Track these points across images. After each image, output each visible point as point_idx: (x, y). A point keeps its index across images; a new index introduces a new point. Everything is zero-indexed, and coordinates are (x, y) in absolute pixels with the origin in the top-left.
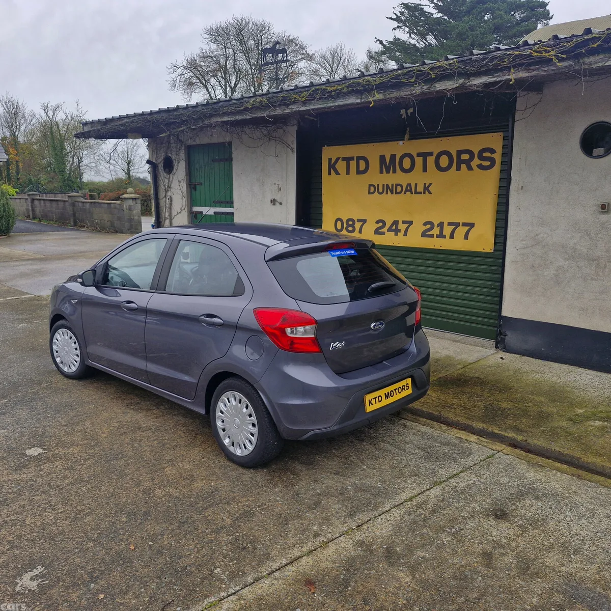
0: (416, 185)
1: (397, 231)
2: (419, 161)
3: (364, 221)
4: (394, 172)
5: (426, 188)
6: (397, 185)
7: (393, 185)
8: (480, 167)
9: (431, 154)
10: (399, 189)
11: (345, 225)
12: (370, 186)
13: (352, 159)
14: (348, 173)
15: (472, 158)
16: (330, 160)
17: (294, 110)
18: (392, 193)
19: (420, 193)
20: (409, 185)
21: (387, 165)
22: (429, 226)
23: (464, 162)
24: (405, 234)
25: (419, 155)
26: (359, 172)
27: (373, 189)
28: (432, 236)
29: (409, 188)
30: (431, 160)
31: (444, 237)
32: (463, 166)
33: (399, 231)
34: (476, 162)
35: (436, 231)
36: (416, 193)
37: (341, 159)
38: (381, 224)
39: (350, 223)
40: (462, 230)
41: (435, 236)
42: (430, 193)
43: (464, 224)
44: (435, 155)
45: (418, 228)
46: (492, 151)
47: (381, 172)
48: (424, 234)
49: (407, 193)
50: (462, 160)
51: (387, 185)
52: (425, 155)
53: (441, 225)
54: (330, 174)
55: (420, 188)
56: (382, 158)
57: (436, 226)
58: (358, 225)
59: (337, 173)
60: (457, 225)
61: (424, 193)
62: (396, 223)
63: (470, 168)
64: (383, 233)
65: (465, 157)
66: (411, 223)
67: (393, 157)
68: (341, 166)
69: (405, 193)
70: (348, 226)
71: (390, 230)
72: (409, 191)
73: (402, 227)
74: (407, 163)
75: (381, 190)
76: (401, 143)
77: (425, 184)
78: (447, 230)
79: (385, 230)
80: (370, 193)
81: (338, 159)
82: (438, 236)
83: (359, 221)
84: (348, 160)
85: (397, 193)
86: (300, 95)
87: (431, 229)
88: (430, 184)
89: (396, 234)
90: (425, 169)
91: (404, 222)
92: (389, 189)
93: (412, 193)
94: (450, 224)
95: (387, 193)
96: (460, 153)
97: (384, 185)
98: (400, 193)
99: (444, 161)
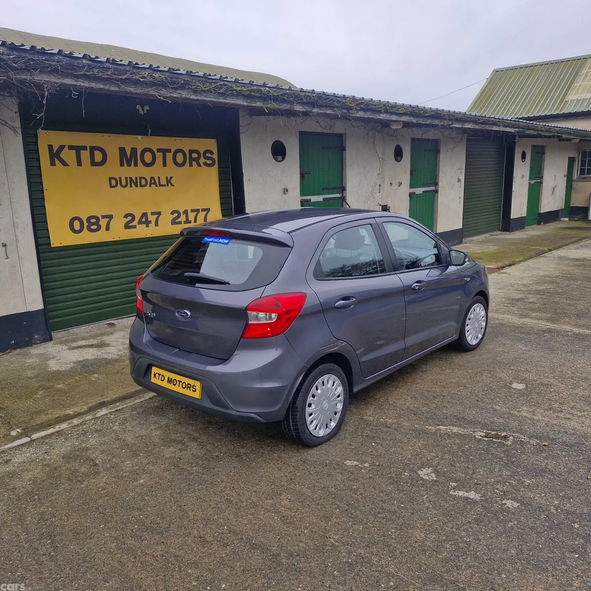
0: (159, 178)
1: (147, 223)
2: (159, 156)
3: (110, 217)
4: (136, 165)
5: (169, 181)
6: (141, 178)
7: (136, 178)
8: (205, 164)
9: (169, 151)
10: (143, 182)
11: (86, 224)
12: (110, 179)
13: (85, 148)
14: (79, 163)
15: (199, 157)
16: (50, 147)
17: (184, 96)
18: (137, 186)
19: (164, 185)
20: (152, 178)
21: (128, 158)
22: (176, 215)
23: (195, 159)
24: (157, 225)
25: (159, 150)
26: (94, 163)
27: (114, 182)
28: (180, 223)
29: (153, 181)
30: (169, 156)
31: (190, 222)
32: (194, 163)
33: (150, 222)
34: (202, 160)
35: (183, 218)
36: (160, 185)
37: (67, 148)
38: (130, 218)
39: (93, 221)
40: (202, 215)
41: (183, 223)
42: (172, 185)
43: (203, 210)
44: (173, 151)
45: (166, 218)
46: (212, 153)
47: (122, 165)
48: (174, 222)
49: (152, 185)
50: (193, 158)
51: (130, 178)
52: (164, 151)
53: (186, 212)
54: (53, 164)
55: (164, 182)
56: (122, 151)
57: (182, 213)
58: (103, 223)
59: (65, 164)
60: (197, 211)
61: (168, 186)
62: (145, 215)
63: (199, 165)
64: (135, 227)
65: (195, 155)
66: (159, 214)
67: (134, 150)
68: (69, 156)
69: (150, 186)
70: (90, 224)
71: (140, 222)
72: (153, 184)
73: (152, 218)
74: (148, 157)
75: (124, 183)
76: (139, 137)
77: (167, 178)
78: (192, 216)
79: (135, 223)
80: (111, 186)
81: (62, 148)
82: (185, 222)
83: (103, 217)
84: (78, 149)
85: (141, 186)
86: (204, 84)
87: (179, 216)
88: (171, 178)
89: (147, 226)
90: (165, 165)
91: (153, 214)
92: (133, 182)
93: (157, 186)
94: (192, 211)
95: (131, 186)
96: (191, 152)
97: (126, 178)
98: (145, 185)
99: (180, 158)
